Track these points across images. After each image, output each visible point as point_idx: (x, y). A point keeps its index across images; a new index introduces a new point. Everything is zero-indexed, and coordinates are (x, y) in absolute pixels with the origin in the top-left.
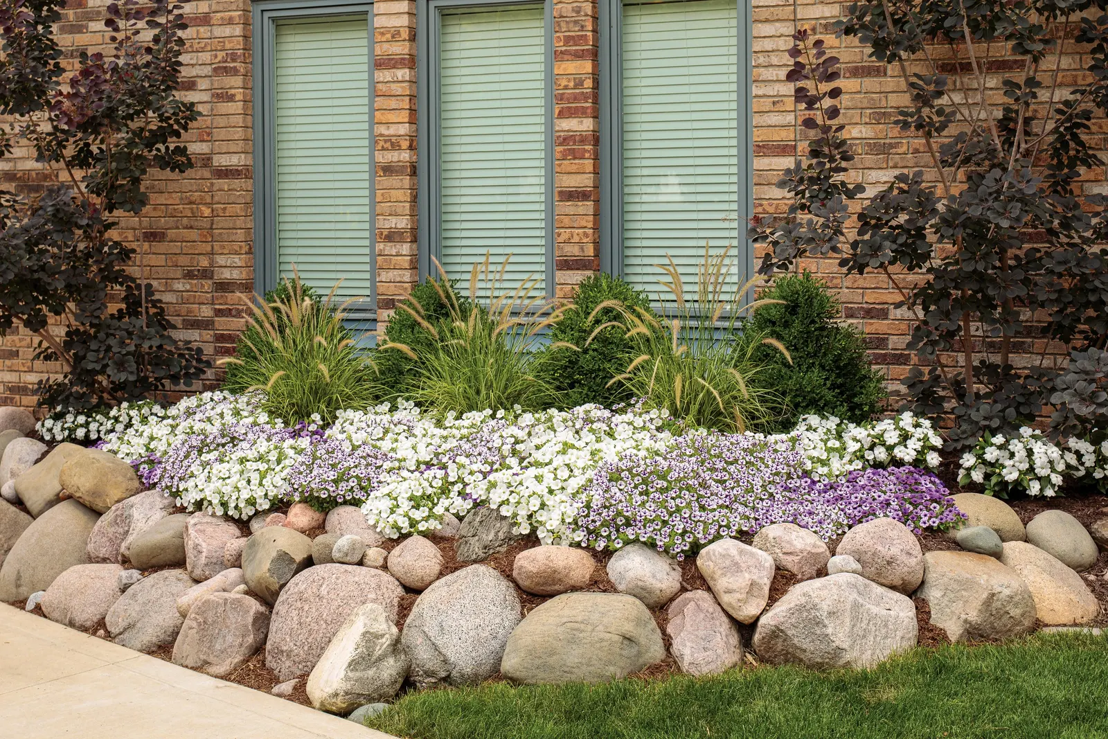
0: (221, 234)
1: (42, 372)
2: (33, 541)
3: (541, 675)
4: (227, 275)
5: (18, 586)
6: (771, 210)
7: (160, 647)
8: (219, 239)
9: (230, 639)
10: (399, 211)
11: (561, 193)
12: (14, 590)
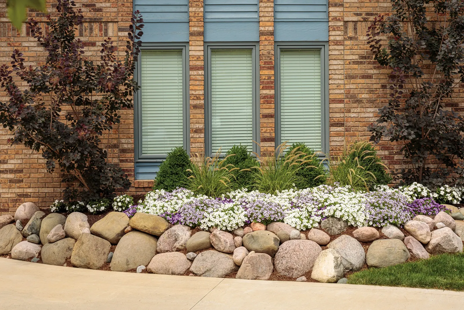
0: (123, 131)
1: (35, 188)
2: (129, 247)
3: (384, 264)
4: (125, 146)
5: (128, 265)
6: (336, 121)
7: (226, 275)
8: (122, 133)
9: (264, 268)
10: (200, 122)
11: (263, 115)
12: (126, 267)
